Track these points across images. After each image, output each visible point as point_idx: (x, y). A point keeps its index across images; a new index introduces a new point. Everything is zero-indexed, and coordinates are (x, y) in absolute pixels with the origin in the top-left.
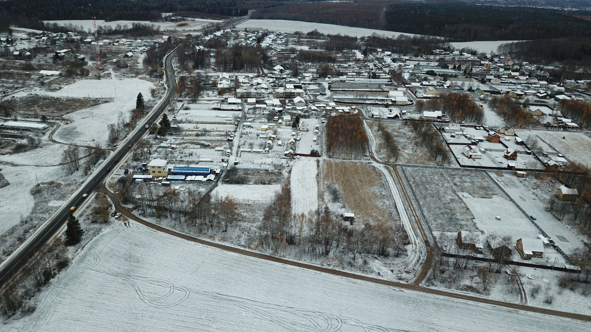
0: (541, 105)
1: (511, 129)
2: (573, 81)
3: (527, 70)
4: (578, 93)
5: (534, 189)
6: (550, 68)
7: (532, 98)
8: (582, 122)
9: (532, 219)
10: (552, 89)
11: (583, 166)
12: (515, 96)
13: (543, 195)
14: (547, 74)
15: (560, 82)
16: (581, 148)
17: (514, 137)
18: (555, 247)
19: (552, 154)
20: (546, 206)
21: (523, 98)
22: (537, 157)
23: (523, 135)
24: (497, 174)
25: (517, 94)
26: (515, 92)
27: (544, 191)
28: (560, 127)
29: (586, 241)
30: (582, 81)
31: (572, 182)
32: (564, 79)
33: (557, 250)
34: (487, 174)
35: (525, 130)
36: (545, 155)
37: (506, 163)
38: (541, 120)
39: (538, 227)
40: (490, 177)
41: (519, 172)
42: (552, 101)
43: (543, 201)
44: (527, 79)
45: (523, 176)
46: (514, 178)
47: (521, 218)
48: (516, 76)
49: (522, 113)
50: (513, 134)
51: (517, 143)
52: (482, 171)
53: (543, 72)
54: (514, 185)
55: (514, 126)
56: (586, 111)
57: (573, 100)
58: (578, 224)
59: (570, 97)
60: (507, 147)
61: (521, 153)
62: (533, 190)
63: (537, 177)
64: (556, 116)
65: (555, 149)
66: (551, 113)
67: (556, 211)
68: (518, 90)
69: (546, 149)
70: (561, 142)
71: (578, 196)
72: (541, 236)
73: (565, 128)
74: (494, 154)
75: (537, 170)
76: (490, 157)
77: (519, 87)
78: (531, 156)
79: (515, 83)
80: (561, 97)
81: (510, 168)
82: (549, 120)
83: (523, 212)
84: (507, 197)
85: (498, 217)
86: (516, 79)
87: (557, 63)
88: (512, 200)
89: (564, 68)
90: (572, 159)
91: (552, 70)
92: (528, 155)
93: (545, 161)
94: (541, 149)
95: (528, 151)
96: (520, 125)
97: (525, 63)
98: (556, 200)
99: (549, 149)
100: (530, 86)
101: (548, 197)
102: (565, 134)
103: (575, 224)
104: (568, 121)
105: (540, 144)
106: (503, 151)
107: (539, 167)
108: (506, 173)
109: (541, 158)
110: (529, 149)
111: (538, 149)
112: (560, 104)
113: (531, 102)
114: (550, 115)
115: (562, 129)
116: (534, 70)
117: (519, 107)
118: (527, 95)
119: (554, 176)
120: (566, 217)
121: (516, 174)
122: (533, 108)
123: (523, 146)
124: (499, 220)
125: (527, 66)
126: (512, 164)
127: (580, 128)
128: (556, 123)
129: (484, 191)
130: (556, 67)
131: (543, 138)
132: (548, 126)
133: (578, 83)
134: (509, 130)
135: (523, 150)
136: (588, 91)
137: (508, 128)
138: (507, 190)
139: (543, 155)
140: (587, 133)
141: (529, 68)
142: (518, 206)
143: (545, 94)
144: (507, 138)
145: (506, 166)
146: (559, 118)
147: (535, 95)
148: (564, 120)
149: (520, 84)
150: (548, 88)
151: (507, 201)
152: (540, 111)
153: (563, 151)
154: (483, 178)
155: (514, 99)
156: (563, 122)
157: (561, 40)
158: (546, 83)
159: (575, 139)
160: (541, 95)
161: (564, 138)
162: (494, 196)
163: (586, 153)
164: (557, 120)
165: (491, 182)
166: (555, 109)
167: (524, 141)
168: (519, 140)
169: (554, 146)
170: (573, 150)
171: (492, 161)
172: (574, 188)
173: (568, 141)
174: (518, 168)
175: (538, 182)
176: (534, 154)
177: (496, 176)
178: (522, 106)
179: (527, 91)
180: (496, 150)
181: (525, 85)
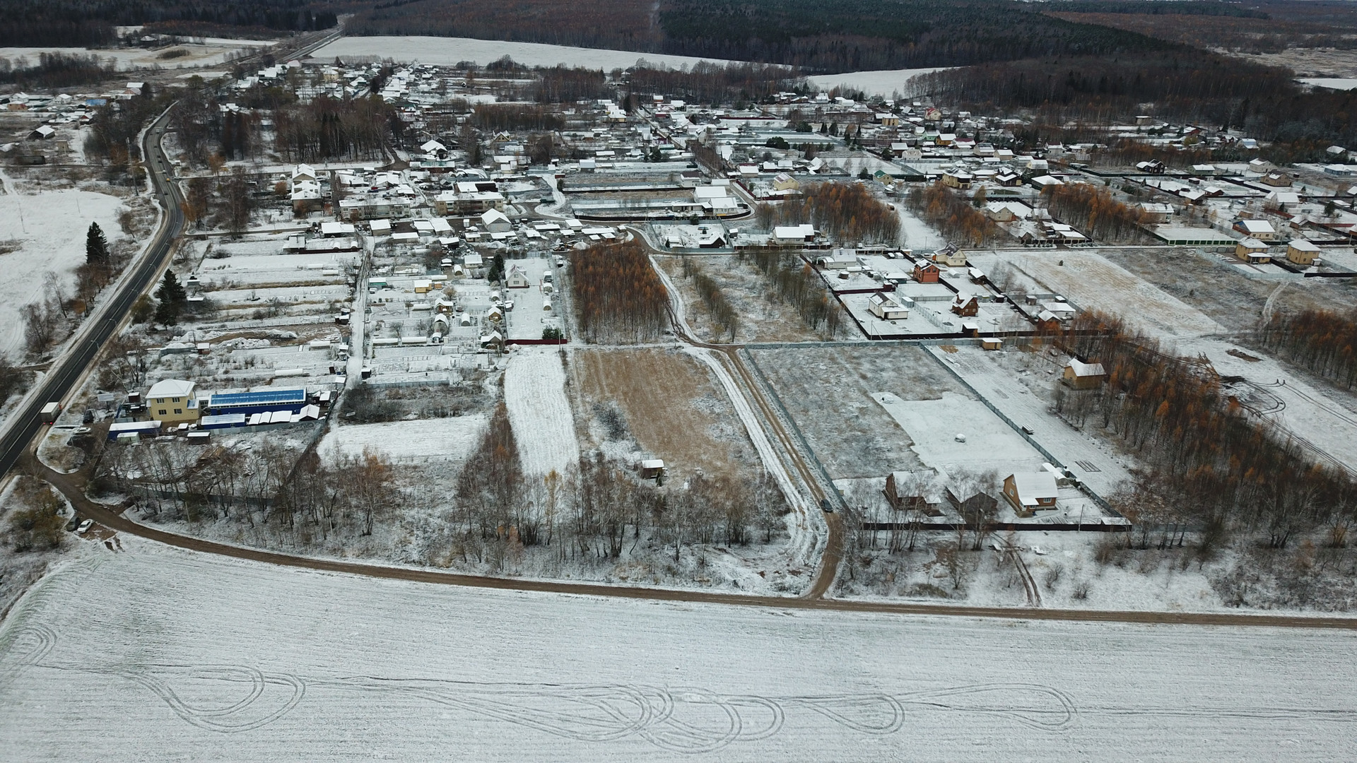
0: (1007, 200)
1: (959, 252)
2: (1061, 146)
3: (970, 129)
4: (1074, 171)
5: (1021, 372)
6: (1014, 121)
7: (990, 187)
8: (1090, 229)
9: (1025, 433)
10: (1023, 165)
11: (1107, 318)
12: (955, 183)
13: (1039, 382)
14: (1010, 135)
15: (1037, 151)
16: (1096, 280)
17: (967, 269)
18: (1076, 484)
19: (1045, 297)
20: (1048, 404)
21: (971, 188)
22: (1016, 307)
23: (984, 262)
24: (944, 349)
25: (959, 180)
26: (955, 175)
27: (1039, 375)
28: (1050, 241)
29: (1132, 466)
30: (1078, 147)
31: (1090, 350)
32: (1043, 144)
33: (1082, 489)
34: (924, 349)
35: (985, 252)
36: (1032, 300)
37: (958, 324)
38: (1013, 231)
39: (1039, 448)
40: (932, 355)
41: (986, 340)
42: (1026, 191)
43: (1041, 394)
44: (973, 146)
45: (994, 347)
46: (979, 353)
47: (1004, 433)
48: (949, 142)
49: (976, 217)
50: (964, 263)
51: (974, 280)
52: (914, 344)
53: (1001, 131)
54: (982, 368)
55: (963, 246)
56: (1095, 205)
57: (1066, 185)
58: (1112, 434)
59: (1060, 178)
60: (956, 291)
61: (984, 300)
62: (1018, 375)
63: (1023, 347)
64: (1040, 221)
65: (1047, 288)
66: (1030, 215)
67: (1070, 412)
68: (960, 171)
69: (1033, 290)
70: (1057, 273)
71: (1106, 378)
72: (1048, 466)
73: (1061, 242)
74: (932, 307)
75: (1021, 334)
76: (924, 314)
77: (960, 163)
78: (1005, 305)
79: (949, 157)
80: (1043, 180)
81: (967, 333)
82: (1028, 228)
83: (1007, 421)
84: (970, 394)
85: (960, 436)
86: (952, 148)
87: (1024, 112)
88: (981, 398)
89: (1039, 121)
90: (1084, 304)
91: (1017, 125)
92: (999, 304)
93: (1034, 314)
94: (1021, 289)
95: (998, 296)
96: (973, 243)
97: (963, 114)
98: (1067, 391)
99: (1036, 288)
100: (981, 161)
101: (1049, 386)
102: (1062, 255)
103: (1107, 435)
104: (1063, 229)
105: (1019, 280)
106: (949, 299)
107: (1025, 326)
108: (962, 344)
109: (1024, 307)
110: (999, 292)
111: (1017, 290)
112: (1043, 196)
113: (989, 195)
114: (1027, 218)
115: (1054, 246)
116: (982, 129)
117: (967, 206)
118: (978, 180)
119: (1055, 343)
120: (1089, 421)
121: (980, 345)
122: (995, 207)
123: (987, 286)
124: (962, 441)
125: (968, 121)
126: (970, 324)
127: (1088, 241)
128: (1043, 235)
129: (924, 386)
130: (1024, 120)
131: (1022, 267)
132: (1027, 241)
133: (1070, 150)
134: (955, 255)
135: (987, 294)
136: (1091, 167)
137: (952, 250)
138: (968, 378)
139: (1028, 300)
140: (1102, 250)
141: (974, 124)
142: (994, 410)
143: (1013, 176)
144: (953, 271)
145: (959, 330)
146: (1046, 224)
147: (993, 178)
148: (1056, 227)
149: (961, 157)
150: (1016, 164)
151: (973, 402)
152: (1009, 211)
153: (1063, 291)
154: (917, 360)
155: (954, 191)
156: (1054, 232)
157: (1027, 63)
158: (1010, 152)
159: (1081, 264)
160: (1005, 179)
161: (1061, 263)
162: (944, 393)
163: (1107, 291)
164: (1043, 228)
165: (934, 365)
166: (1035, 205)
167: (988, 275)
168: (977, 273)
169: (1044, 281)
170: (1081, 286)
171: (931, 321)
172: (1094, 362)
173: (1069, 269)
174: (982, 331)
175: (1026, 356)
176: (1010, 301)
177: (943, 352)
178: (971, 203)
179: (976, 173)
180: (936, 299)
181: (970, 159)
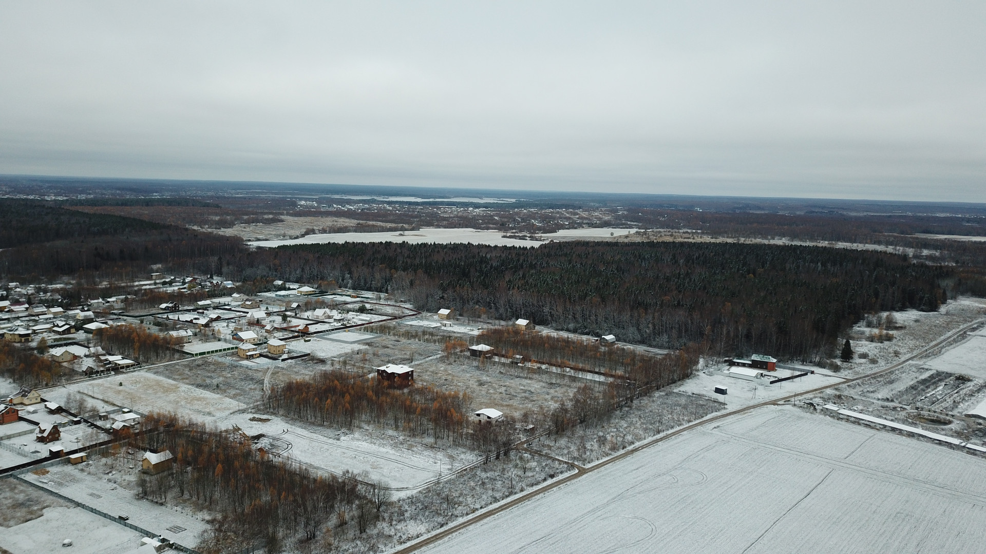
0: (66, 345)
1: (33, 392)
2: (100, 300)
3: (21, 295)
4: (115, 317)
5: (108, 473)
6: (58, 286)
7: (50, 337)
8: (137, 356)
9: (122, 520)
10: (74, 317)
11: (164, 416)
12: (18, 339)
13: (124, 477)
14: (58, 297)
15: (83, 305)
16: (150, 391)
17: (43, 405)
18: (171, 546)
19: (114, 412)
20: (135, 492)
21: (32, 340)
22: (92, 425)
23: (56, 396)
24: (36, 473)
25: (20, 335)
26: (15, 333)
27: (123, 472)
28: (108, 370)
29: (208, 518)
30: (113, 299)
31: (158, 443)
32: (86, 300)
33: (176, 548)
34: (18, 478)
35: (57, 388)
36: (104, 416)
37: (44, 450)
38: (76, 367)
39: (136, 528)
40: (26, 482)
41: (73, 456)
42: (81, 336)
43: (128, 486)
44: (27, 309)
45: (81, 460)
46: (69, 469)
47: (104, 526)
48: (5, 307)
49: (43, 362)
50: (39, 400)
51: (52, 412)
52: (7, 477)
53: (49, 294)
54: (74, 480)
55: (36, 387)
56: (137, 338)
57: (111, 327)
58: (188, 499)
59: (106, 323)
60: (37, 424)
61: (64, 425)
62: (106, 477)
63: (105, 454)
64: (97, 356)
65: (114, 405)
66: (87, 353)
67: (153, 492)
68: (20, 329)
69: (103, 408)
70: (119, 392)
71: (174, 460)
72: (146, 540)
73: (117, 369)
74: (17, 442)
75: (101, 444)
76: (11, 449)
77: (18, 323)
78: (82, 426)
79: (8, 319)
80: (92, 326)
81: (54, 455)
82: (89, 363)
83: (105, 516)
84: (68, 504)
85: (66, 541)
86: (8, 312)
87: (65, 279)
88: (78, 505)
89: (79, 284)
90: (146, 410)
91: (62, 289)
92: (77, 426)
93: (108, 426)
94: (94, 410)
95: (75, 419)
96: (44, 383)
97: (12, 285)
98: (148, 478)
99: (106, 406)
100: (37, 318)
101: (133, 478)
102: (120, 378)
103: (185, 501)
104: (117, 359)
105: (90, 403)
106: (31, 432)
107: (103, 437)
108: (52, 465)
109: (99, 423)
110: (76, 416)
111: (90, 411)
112: (95, 337)
113: (49, 343)
114: (86, 356)
115: (113, 373)
116: (32, 294)
117: (32, 355)
118: (37, 333)
119: (130, 444)
120: (170, 496)
121: (69, 462)
122: (57, 352)
123: (64, 414)
124: (70, 545)
125: (18, 290)
126: (56, 447)
127: (138, 364)
128: (102, 366)
129: (24, 510)
130: (66, 284)
131: (90, 393)
132: (90, 373)
133: (108, 302)
134: (30, 395)
135: (65, 420)
136: (127, 312)
137: (26, 392)
138: (64, 492)
139: (101, 417)
140: (149, 369)
141: (24, 291)
142: (92, 510)
143: (67, 327)
144: (31, 408)
145: (47, 454)
146: (103, 358)
147: (50, 330)
148: (111, 358)
149: (18, 318)
150: (67, 318)
151: (72, 509)
152: (70, 353)
153: (127, 404)
154: (12, 489)
155: (18, 345)
156: (110, 363)
157: (59, 243)
158: (60, 309)
159: (136, 382)
160: (61, 330)
161: (121, 384)
162: (44, 511)
163: (160, 397)
164: (101, 361)
165: (30, 490)
166: (90, 345)
167: (62, 405)
168: (53, 406)
169: (111, 400)
170: (140, 398)
171: (19, 454)
172: (163, 450)
173: (127, 387)
174: (68, 450)
175: (109, 461)
176: (86, 421)
177: (36, 476)
178: (35, 352)
179: (35, 328)
180: (19, 435)
181: (27, 319)
